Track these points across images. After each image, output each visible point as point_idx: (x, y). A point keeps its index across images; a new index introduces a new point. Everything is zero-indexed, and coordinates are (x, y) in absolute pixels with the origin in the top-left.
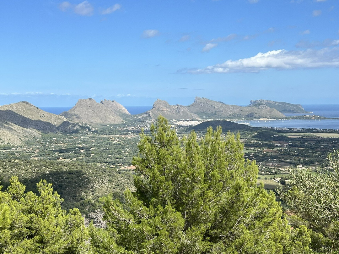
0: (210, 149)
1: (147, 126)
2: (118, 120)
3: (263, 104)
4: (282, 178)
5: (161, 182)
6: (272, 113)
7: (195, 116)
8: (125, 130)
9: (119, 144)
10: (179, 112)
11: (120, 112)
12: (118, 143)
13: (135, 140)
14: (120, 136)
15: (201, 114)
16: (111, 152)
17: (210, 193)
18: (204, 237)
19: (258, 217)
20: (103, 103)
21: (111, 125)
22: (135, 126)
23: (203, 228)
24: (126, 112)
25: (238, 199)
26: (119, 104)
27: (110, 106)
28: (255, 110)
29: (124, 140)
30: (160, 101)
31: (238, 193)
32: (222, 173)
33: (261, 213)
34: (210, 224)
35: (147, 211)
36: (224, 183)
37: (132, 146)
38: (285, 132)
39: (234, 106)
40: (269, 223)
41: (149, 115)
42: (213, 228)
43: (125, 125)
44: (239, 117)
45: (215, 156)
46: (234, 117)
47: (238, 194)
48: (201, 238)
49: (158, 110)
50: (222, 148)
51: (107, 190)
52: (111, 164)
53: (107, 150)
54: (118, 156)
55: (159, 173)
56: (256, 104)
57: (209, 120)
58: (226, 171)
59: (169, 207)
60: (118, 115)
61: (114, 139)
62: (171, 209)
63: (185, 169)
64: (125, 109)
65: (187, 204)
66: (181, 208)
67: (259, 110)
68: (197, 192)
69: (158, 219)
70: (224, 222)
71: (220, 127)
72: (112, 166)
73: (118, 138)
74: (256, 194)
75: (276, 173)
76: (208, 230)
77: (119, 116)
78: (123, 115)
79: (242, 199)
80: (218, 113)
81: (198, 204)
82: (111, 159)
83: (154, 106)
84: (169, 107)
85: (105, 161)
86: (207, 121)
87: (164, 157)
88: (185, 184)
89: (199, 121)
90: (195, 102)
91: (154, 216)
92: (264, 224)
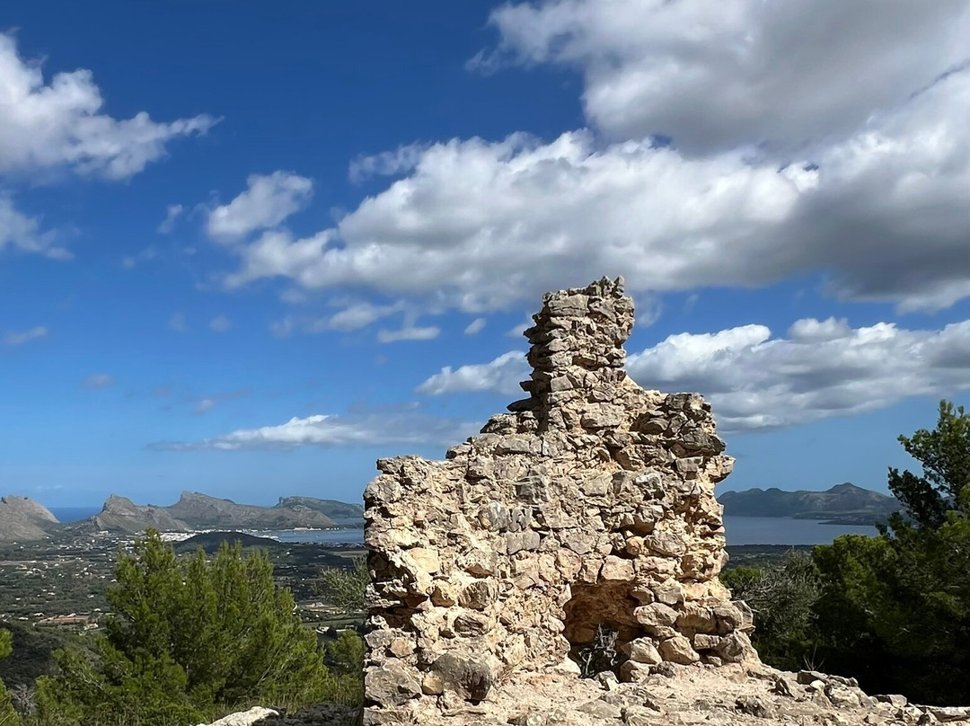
0: (224, 572)
1: (91, 543)
2: (37, 533)
3: (300, 504)
4: (331, 627)
5: (152, 621)
6: (316, 519)
7: (180, 524)
8: (48, 553)
9: (36, 577)
10: (152, 518)
11: (38, 519)
12: (35, 574)
13: (69, 569)
14: (40, 562)
15: (191, 522)
16: (21, 593)
17: (226, 635)
18: (217, 697)
19: (295, 666)
20: (5, 503)
21: (20, 543)
22: (69, 542)
23: (216, 685)
24: (52, 518)
25: (265, 642)
26: (36, 504)
27: (20, 507)
28: (287, 512)
29: (47, 570)
30: (117, 498)
31: (266, 632)
32: (242, 607)
33: (298, 660)
34: (224, 680)
35: (129, 666)
36: (246, 620)
37: (61, 581)
38: (336, 549)
39: (251, 506)
40: (308, 672)
41: (96, 523)
42: (228, 686)
43: (48, 541)
44: (260, 525)
45: (232, 583)
46: (250, 525)
47: (266, 635)
48: (212, 699)
49: (113, 514)
50: (242, 570)
51: (12, 663)
52: (20, 614)
53: (13, 588)
54: (35, 599)
55: (148, 610)
56: (289, 504)
57: (208, 531)
58: (249, 603)
59: (166, 658)
60: (35, 524)
61: (27, 568)
62: (168, 660)
63: (189, 602)
64: (48, 512)
65: (191, 653)
66: (181, 659)
67: (293, 514)
68: (207, 633)
69: (148, 676)
70: (245, 677)
71: (239, 541)
72: (22, 618)
73: (35, 566)
74: (290, 634)
75: (321, 619)
76: (221, 689)
77: (38, 525)
78: (45, 524)
79: (271, 642)
80: (223, 520)
81: (206, 651)
82: (22, 605)
83: (105, 506)
84: (133, 508)
85: (10, 609)
86: (203, 532)
87: (156, 587)
88: (186, 624)
89: (188, 533)
90: (182, 499)
91: (142, 673)
92: (302, 675)
